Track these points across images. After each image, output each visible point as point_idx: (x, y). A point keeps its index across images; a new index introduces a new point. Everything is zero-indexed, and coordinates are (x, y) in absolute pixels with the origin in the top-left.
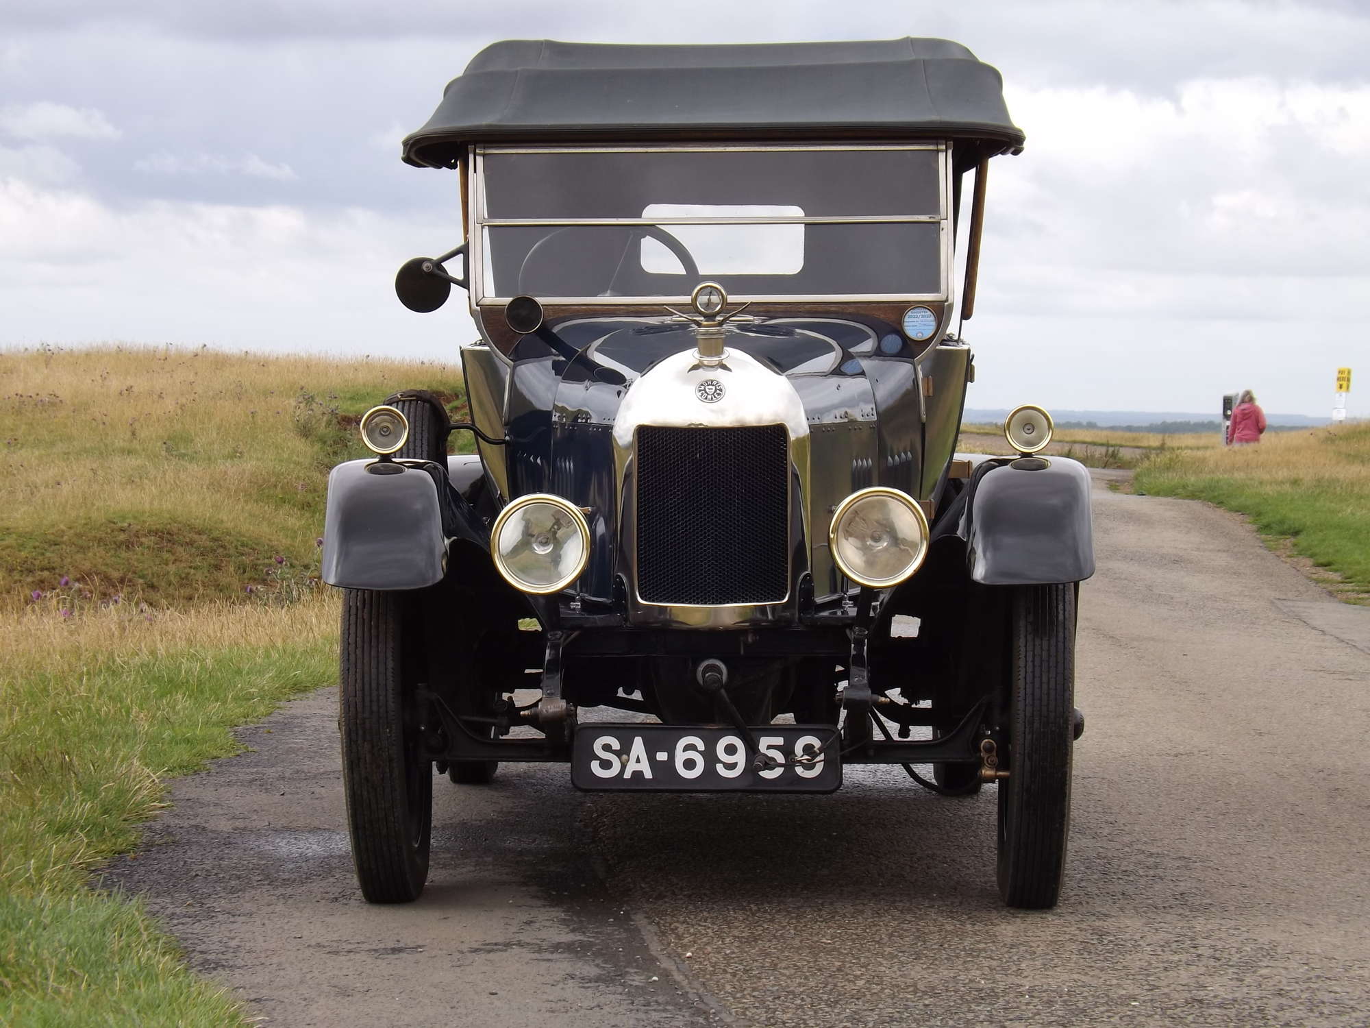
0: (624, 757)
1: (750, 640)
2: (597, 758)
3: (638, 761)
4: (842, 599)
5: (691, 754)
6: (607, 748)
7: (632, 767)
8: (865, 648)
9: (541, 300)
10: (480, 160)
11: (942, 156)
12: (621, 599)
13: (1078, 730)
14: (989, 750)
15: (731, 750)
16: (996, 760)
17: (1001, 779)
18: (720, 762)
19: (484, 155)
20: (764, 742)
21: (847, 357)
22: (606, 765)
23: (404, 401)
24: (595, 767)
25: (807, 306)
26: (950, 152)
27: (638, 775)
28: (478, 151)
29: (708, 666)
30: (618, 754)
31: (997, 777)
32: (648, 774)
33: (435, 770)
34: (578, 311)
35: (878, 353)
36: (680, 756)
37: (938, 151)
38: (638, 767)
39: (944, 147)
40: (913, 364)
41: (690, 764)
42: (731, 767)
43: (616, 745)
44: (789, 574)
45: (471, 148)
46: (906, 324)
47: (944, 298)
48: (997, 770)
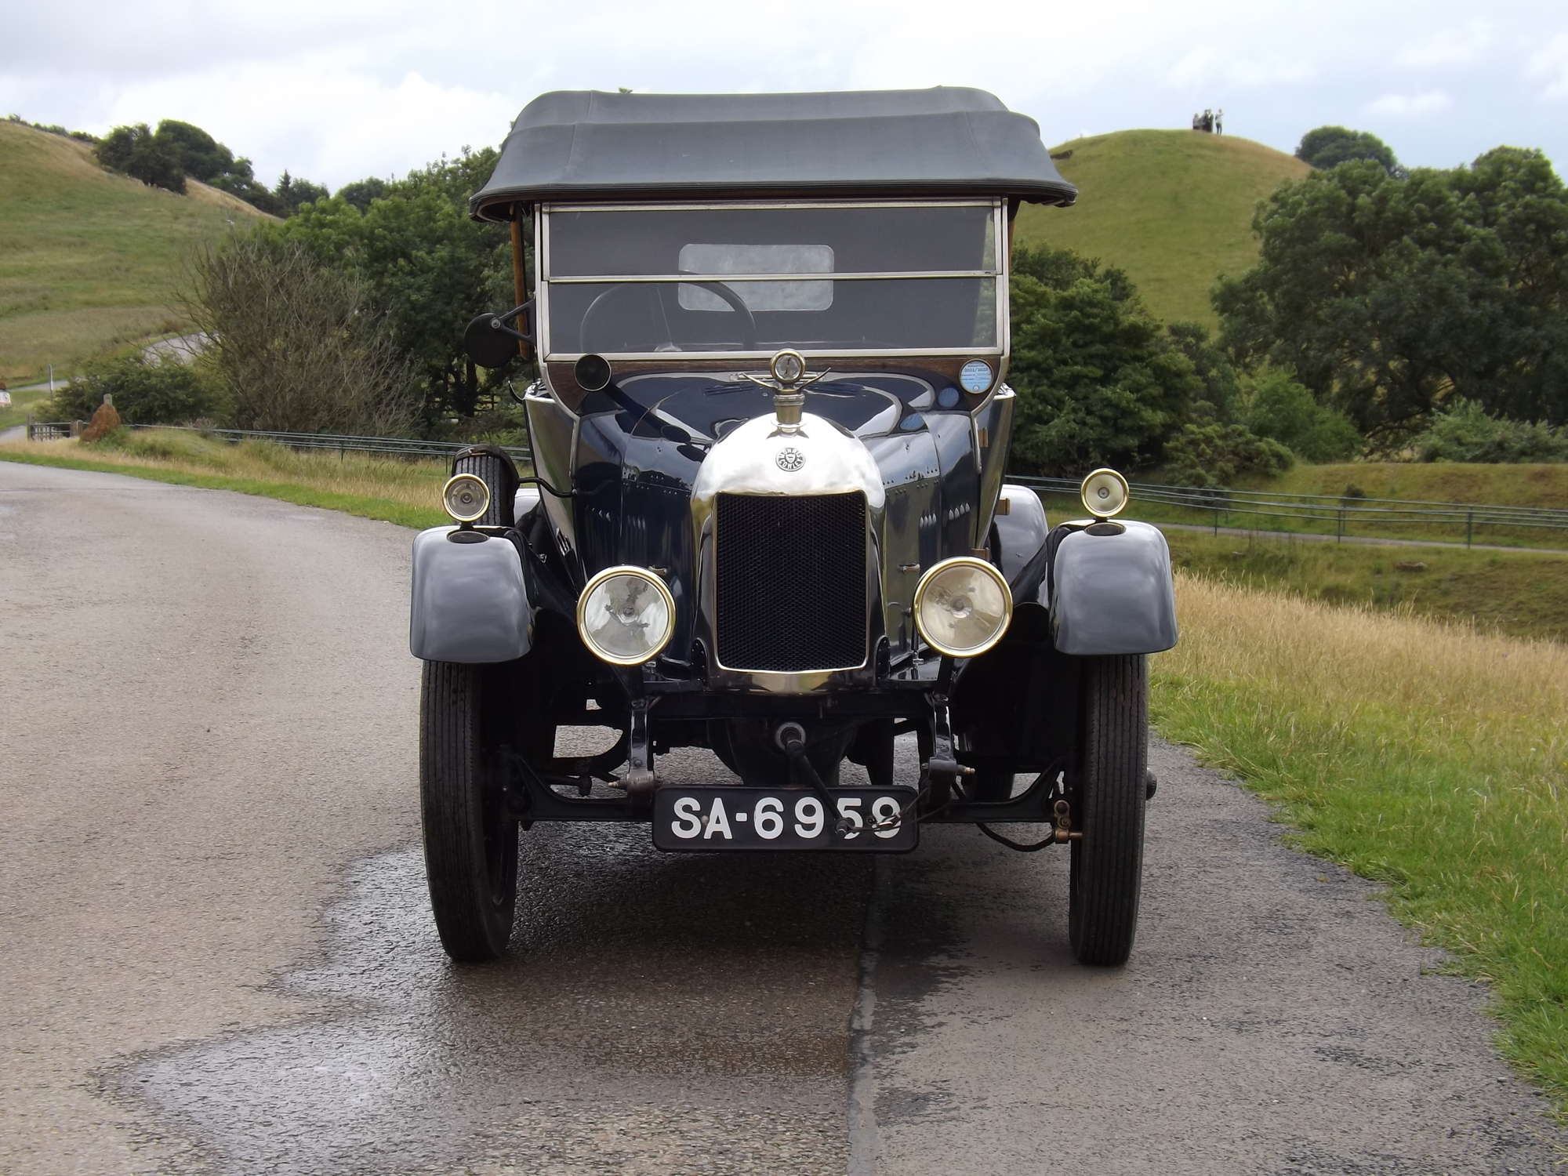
0: (705, 818)
1: (829, 704)
2: (678, 819)
3: (718, 821)
4: (911, 657)
5: (770, 815)
6: (687, 809)
7: (712, 828)
8: (948, 715)
9: (606, 356)
10: (546, 218)
11: (997, 212)
12: (700, 665)
13: (1151, 790)
14: (1062, 811)
15: (809, 811)
16: (1069, 822)
17: (1074, 840)
18: (799, 822)
19: (550, 214)
20: (842, 803)
21: (906, 411)
22: (686, 825)
23: (475, 457)
24: (676, 827)
25: (866, 361)
26: (1005, 209)
27: (718, 835)
28: (544, 210)
29: (787, 730)
30: (698, 814)
31: (1070, 838)
32: (728, 835)
33: (520, 829)
34: (643, 366)
35: (936, 407)
36: (759, 817)
37: (993, 208)
38: (718, 828)
39: (999, 204)
40: (970, 416)
41: (769, 825)
42: (809, 827)
43: (696, 806)
44: (867, 639)
45: (537, 205)
46: (962, 377)
47: (1000, 352)
48: (1071, 830)
